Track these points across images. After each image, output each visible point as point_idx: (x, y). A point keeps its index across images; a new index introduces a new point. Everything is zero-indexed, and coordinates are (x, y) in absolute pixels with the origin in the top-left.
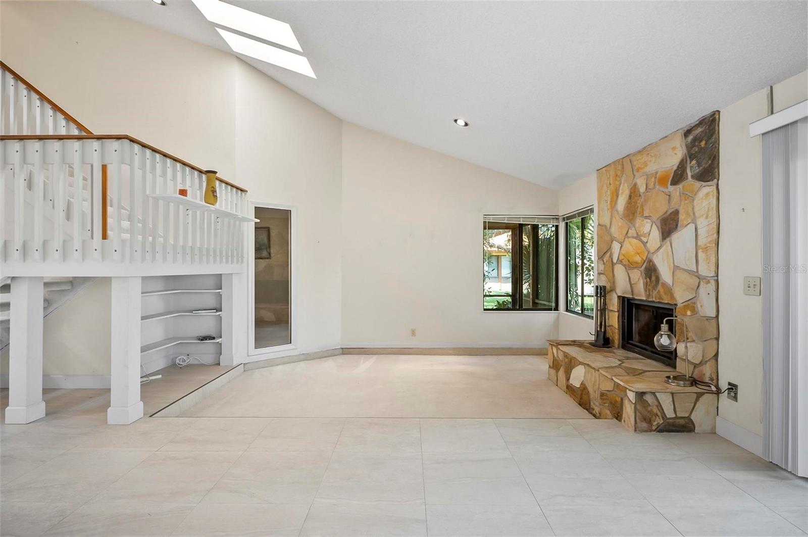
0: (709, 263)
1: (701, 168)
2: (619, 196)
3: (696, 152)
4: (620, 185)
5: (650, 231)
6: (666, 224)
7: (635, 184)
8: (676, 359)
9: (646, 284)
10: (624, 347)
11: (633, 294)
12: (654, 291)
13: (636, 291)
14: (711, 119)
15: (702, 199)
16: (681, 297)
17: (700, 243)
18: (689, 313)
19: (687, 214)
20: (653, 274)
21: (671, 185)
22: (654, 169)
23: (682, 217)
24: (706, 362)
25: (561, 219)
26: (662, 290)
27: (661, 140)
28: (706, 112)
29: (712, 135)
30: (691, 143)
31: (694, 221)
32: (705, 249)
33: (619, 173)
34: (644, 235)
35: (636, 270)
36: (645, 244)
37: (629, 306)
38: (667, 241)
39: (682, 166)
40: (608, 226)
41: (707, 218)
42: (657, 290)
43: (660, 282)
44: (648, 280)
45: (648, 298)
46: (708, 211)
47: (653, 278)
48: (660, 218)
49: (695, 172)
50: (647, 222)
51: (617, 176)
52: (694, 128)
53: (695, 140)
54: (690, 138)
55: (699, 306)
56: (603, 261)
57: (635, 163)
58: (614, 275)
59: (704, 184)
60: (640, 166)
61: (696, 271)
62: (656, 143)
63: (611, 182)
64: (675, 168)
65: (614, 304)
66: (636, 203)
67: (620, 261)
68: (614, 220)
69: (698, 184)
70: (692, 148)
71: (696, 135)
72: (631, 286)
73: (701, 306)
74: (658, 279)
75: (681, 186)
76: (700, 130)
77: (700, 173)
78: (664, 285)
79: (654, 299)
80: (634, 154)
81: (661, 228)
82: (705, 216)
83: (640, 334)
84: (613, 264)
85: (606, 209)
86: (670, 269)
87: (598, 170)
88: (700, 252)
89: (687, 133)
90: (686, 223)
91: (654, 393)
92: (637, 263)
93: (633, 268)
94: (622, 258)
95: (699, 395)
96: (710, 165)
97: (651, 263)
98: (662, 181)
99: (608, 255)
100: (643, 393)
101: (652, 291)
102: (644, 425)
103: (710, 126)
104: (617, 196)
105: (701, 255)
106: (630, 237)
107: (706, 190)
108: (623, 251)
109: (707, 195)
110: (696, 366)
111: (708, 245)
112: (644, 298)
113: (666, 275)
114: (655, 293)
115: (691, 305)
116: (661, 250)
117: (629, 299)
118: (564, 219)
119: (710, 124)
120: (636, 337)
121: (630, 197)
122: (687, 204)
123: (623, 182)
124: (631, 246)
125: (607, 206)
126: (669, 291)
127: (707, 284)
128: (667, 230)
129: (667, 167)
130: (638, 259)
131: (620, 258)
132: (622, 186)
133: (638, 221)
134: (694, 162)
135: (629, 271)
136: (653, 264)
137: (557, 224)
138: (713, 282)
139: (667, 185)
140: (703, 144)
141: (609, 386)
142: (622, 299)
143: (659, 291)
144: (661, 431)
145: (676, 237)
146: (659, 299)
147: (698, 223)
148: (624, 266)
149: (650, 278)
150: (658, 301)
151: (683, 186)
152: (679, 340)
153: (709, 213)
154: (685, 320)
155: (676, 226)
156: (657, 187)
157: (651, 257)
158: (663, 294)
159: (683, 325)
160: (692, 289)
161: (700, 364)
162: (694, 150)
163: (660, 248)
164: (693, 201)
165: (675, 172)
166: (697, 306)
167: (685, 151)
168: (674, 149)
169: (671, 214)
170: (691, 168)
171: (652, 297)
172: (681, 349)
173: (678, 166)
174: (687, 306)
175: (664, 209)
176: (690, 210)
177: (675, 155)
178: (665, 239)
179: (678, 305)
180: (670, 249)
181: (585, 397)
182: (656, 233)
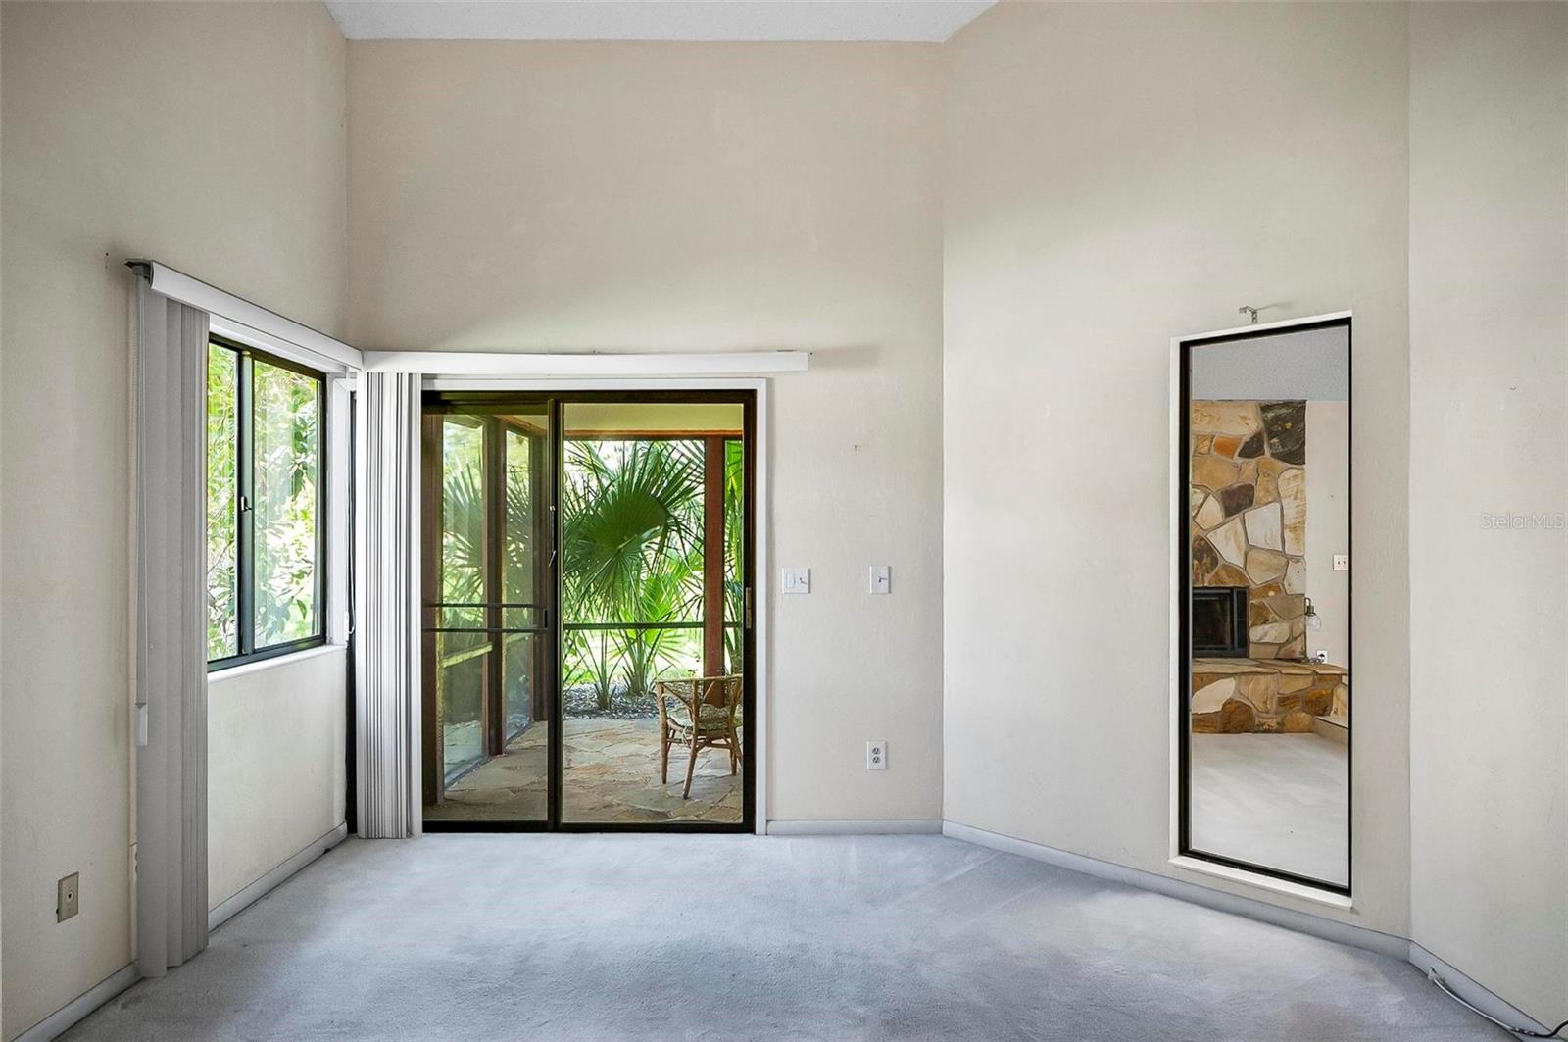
0: (1298, 543)
1: (1286, 449)
3: (1278, 431)
5: (1202, 504)
6: (1232, 499)
12: (1206, 575)
14: (1299, 405)
15: (1289, 479)
16: (1257, 578)
17: (1286, 522)
19: (1267, 491)
20: (1206, 555)
21: (1239, 455)
22: (1208, 431)
23: (1259, 494)
24: (1295, 639)
26: (1223, 574)
28: (1293, 397)
29: (1301, 421)
30: (1272, 420)
31: (1278, 499)
32: (1294, 529)
34: (1191, 508)
38: (1237, 518)
39: (1257, 438)
41: (1295, 499)
42: (1213, 573)
43: (1221, 563)
44: (1195, 562)
45: (1195, 584)
46: (1297, 493)
47: (1207, 560)
48: (1221, 491)
49: (1278, 451)
52: (1276, 406)
53: (1277, 418)
54: (1270, 414)
55: (1286, 585)
59: (1289, 465)
61: (1280, 549)
62: (1212, 402)
64: (1246, 439)
69: (1281, 464)
70: (1273, 425)
71: (1280, 414)
73: (1289, 585)
74: (1215, 561)
75: (1253, 462)
76: (1284, 411)
77: (1284, 453)
78: (1228, 567)
79: (1206, 585)
81: (1224, 502)
82: (1292, 497)
86: (1239, 548)
88: (1286, 530)
89: (1266, 408)
90: (1265, 500)
96: (1298, 449)
97: (1203, 542)
98: (1225, 448)
101: (1203, 576)
103: (1297, 412)
105: (1287, 534)
107: (1292, 472)
110: (1281, 645)
111: (1299, 525)
113: (1230, 552)
114: (1208, 577)
115: (1275, 586)
116: (1225, 527)
119: (1298, 409)
122: (1268, 481)
126: (1237, 574)
127: (1296, 563)
128: (1234, 505)
129: (1231, 435)
134: (1275, 440)
136: (1206, 543)
138: (1303, 561)
139: (1233, 454)
140: (1288, 426)
143: (1217, 573)
145: (1249, 514)
146: (1216, 583)
147: (1284, 502)
149: (1200, 560)
150: (1214, 585)
151: (1258, 463)
152: (1253, 626)
153: (1299, 494)
154: (1265, 601)
155: (1251, 503)
156: (1215, 453)
157: (1202, 534)
158: (1225, 577)
159: (1262, 607)
160: (1276, 569)
161: (1288, 641)
162: (1275, 429)
163: (1223, 524)
164: (1276, 480)
165: (1246, 443)
166: (1283, 585)
167: (1262, 425)
168: (1244, 418)
169: (1240, 488)
170: (1271, 446)
171: (1204, 582)
172: (1255, 634)
173: (1252, 439)
174: (1268, 587)
175: (1229, 480)
176: (1271, 487)
177: (1247, 427)
178: (1231, 515)
179: (1253, 586)
180: (1239, 526)
181: (1239, 718)
182: (1215, 507)
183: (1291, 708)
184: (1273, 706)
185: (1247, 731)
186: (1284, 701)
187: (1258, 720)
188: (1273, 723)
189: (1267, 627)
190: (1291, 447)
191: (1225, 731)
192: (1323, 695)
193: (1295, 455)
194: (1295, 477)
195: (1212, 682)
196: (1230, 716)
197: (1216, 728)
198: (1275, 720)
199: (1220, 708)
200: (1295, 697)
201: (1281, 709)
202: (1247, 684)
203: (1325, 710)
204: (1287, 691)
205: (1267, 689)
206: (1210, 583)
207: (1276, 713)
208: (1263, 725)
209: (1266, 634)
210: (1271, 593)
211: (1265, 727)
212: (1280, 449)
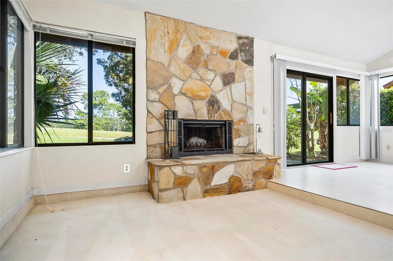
0: (251, 101)
1: (247, 58)
2: (180, 47)
3: (244, 50)
4: (181, 39)
5: (214, 80)
6: (226, 78)
7: (199, 46)
9: (209, 111)
11: (196, 117)
12: (215, 114)
13: (199, 114)
14: (252, 39)
15: (248, 72)
16: (236, 117)
17: (247, 91)
19: (240, 76)
20: (215, 104)
21: (229, 58)
22: (216, 44)
23: (237, 77)
24: (250, 144)
26: (222, 114)
27: (221, 31)
28: (251, 36)
30: (241, 44)
31: (244, 80)
32: (250, 95)
33: (181, 30)
34: (208, 80)
35: (199, 101)
36: (209, 86)
38: (228, 87)
39: (236, 51)
40: (166, 65)
42: (218, 113)
43: (222, 108)
44: (211, 107)
45: (210, 118)
47: (216, 107)
48: (222, 74)
49: (244, 59)
50: (211, 73)
51: (178, 31)
52: (243, 38)
53: (243, 44)
54: (241, 41)
56: (157, 91)
57: (198, 32)
58: (174, 103)
59: (248, 66)
60: (202, 36)
61: (245, 103)
62: (218, 30)
63: (170, 32)
64: (232, 51)
66: (199, 58)
67: (182, 94)
69: (245, 65)
70: (242, 47)
71: (244, 42)
72: (195, 112)
73: (248, 120)
74: (219, 107)
75: (234, 62)
76: (246, 41)
77: (246, 60)
78: (224, 111)
79: (215, 119)
80: (198, 26)
81: (223, 79)
82: (249, 80)
84: (175, 95)
85: (162, 50)
86: (229, 102)
88: (247, 95)
89: (239, 38)
90: (239, 80)
92: (201, 96)
93: (197, 100)
94: (185, 92)
96: (251, 59)
97: (214, 98)
98: (223, 53)
99: (167, 87)
101: (214, 115)
103: (251, 42)
104: (178, 46)
105: (248, 97)
106: (192, 79)
107: (249, 69)
108: (185, 87)
110: (245, 147)
111: (251, 93)
112: (208, 119)
113: (225, 104)
114: (216, 115)
115: (243, 120)
116: (223, 91)
121: (194, 52)
122: (240, 72)
123: (184, 38)
125: (164, 48)
126: (228, 114)
127: (251, 110)
128: (227, 81)
129: (225, 48)
130: (203, 94)
131: (183, 91)
132: (183, 40)
133: (201, 71)
134: (243, 54)
135: (193, 102)
136: (216, 98)
138: (253, 109)
139: (227, 57)
140: (247, 48)
143: (220, 114)
145: (233, 86)
146: (220, 118)
147: (246, 82)
148: (188, 97)
149: (213, 106)
150: (219, 119)
151: (236, 63)
152: (235, 138)
153: (251, 79)
154: (240, 127)
155: (234, 81)
156: (219, 56)
157: (214, 94)
158: (224, 116)
159: (238, 130)
160: (243, 112)
161: (248, 145)
162: (243, 48)
163: (222, 90)
164: (243, 71)
165: (232, 53)
166: (246, 120)
167: (238, 46)
168: (231, 41)
169: (229, 73)
170: (241, 56)
171: (214, 118)
172: (236, 142)
173: (234, 51)
174: (241, 120)
175: (225, 69)
176: (242, 75)
177: (232, 46)
178: (226, 86)
179: (235, 120)
180: (229, 92)
181: (236, 185)
182: (218, 82)
183: (258, 177)
184: (250, 177)
185: (239, 192)
186: (255, 174)
187: (244, 185)
188: (250, 186)
189: (240, 139)
190: (248, 58)
191: (230, 193)
192: (270, 169)
193: (250, 62)
194: (250, 71)
195: (224, 166)
196: (232, 184)
197: (225, 192)
198: (251, 184)
199: (227, 181)
200: (260, 171)
201: (254, 178)
202: (240, 166)
203: (271, 177)
204: (256, 169)
205: (248, 168)
206: (217, 118)
207: (252, 180)
208: (246, 187)
209: (239, 142)
210: (242, 123)
211: (248, 188)
212: (244, 58)
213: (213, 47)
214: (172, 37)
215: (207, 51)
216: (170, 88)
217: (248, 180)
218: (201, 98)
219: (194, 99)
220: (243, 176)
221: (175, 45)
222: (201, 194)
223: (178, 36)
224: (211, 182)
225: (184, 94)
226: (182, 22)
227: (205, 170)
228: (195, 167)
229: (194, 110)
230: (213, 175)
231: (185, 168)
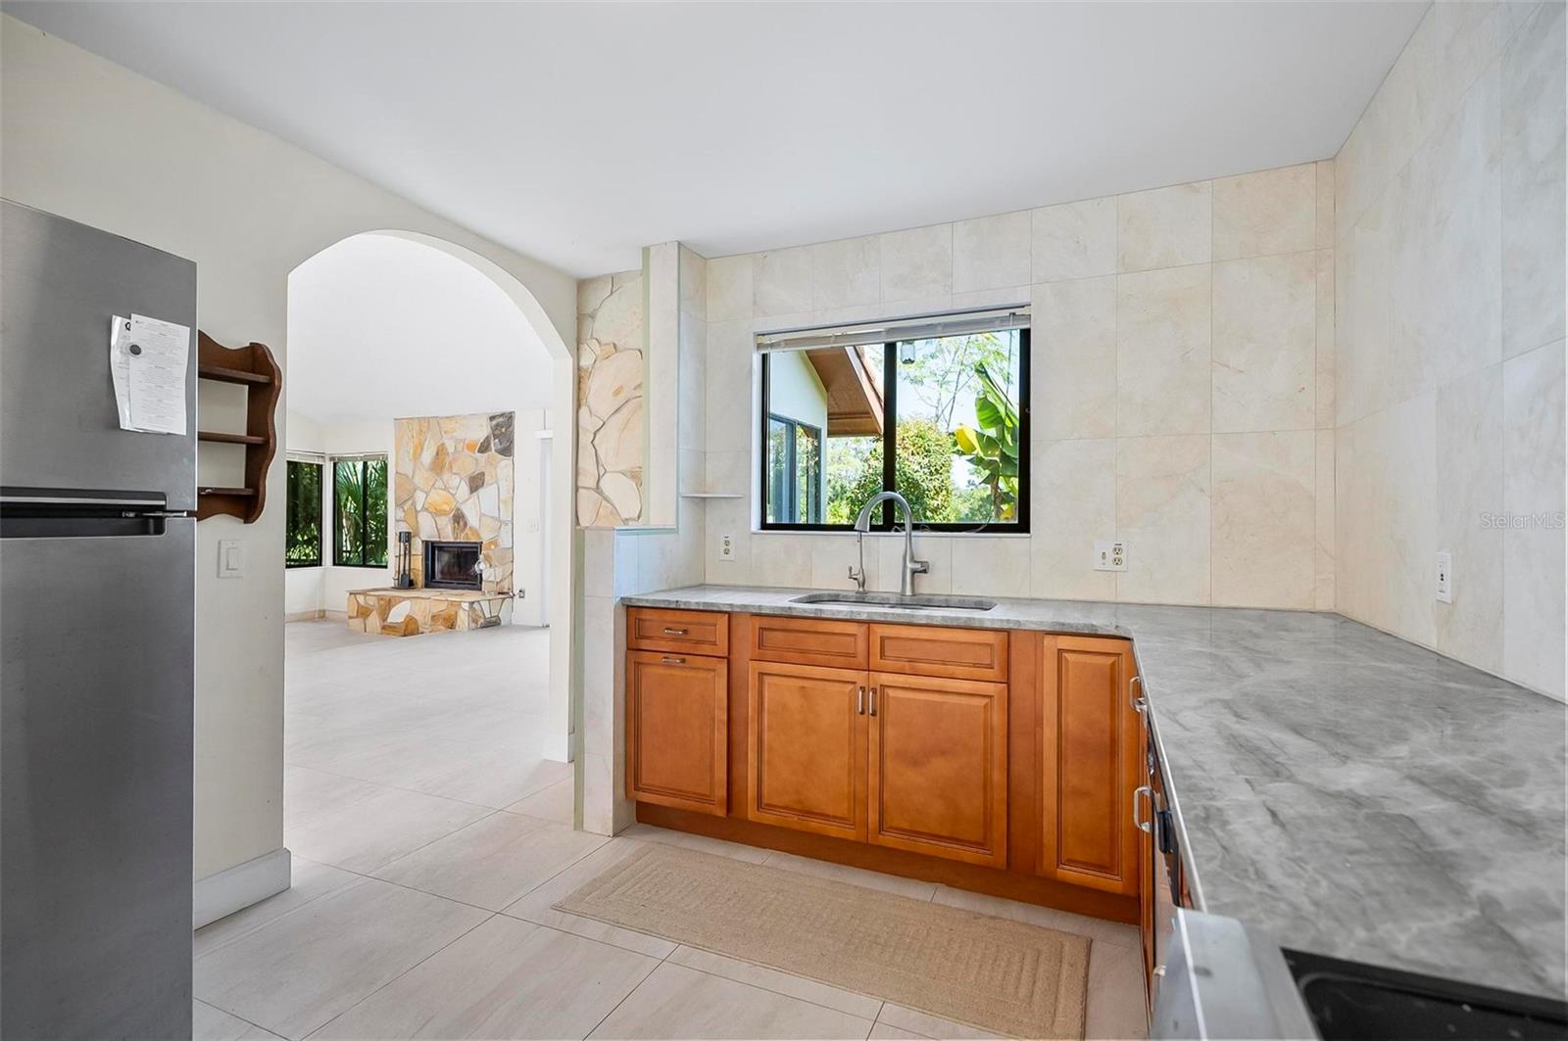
0: (507, 512)
1: (502, 446)
2: (425, 450)
3: (498, 434)
4: (425, 440)
5: (459, 486)
6: (473, 481)
7: (443, 444)
8: (481, 583)
9: (454, 529)
10: (427, 586)
11: (439, 538)
13: (443, 535)
14: (509, 415)
15: (503, 467)
16: (485, 537)
17: (500, 497)
18: (493, 547)
19: (492, 476)
20: (461, 520)
21: (479, 452)
22: (462, 436)
23: (487, 478)
24: (505, 578)
25: (327, 458)
26: (469, 533)
27: (469, 415)
28: (507, 410)
29: (509, 427)
30: (495, 426)
31: (497, 481)
32: (505, 502)
33: (424, 430)
34: (452, 488)
35: (443, 517)
36: (453, 495)
37: (432, 549)
38: (475, 495)
39: (487, 439)
40: (410, 476)
41: (505, 481)
43: (468, 525)
44: (456, 524)
45: (455, 540)
46: (507, 477)
47: (461, 524)
48: (468, 476)
49: (496, 448)
50: (455, 477)
51: (421, 431)
52: (495, 417)
53: (497, 425)
54: (494, 422)
55: (499, 541)
57: (443, 426)
58: (417, 522)
59: (503, 457)
60: (447, 429)
61: (497, 517)
62: (464, 416)
63: (414, 434)
64: (481, 440)
65: (418, 548)
66: (443, 460)
67: (425, 509)
68: (417, 472)
69: (500, 457)
70: (495, 429)
71: (499, 422)
73: (502, 541)
74: (466, 524)
75: (486, 455)
76: (501, 419)
77: (501, 449)
78: (471, 527)
79: (461, 540)
80: (442, 418)
81: (469, 484)
82: (503, 480)
83: (442, 573)
84: (417, 512)
85: (407, 460)
86: (476, 516)
87: (396, 419)
88: (501, 504)
89: (492, 418)
90: (490, 482)
91: (478, 602)
92: (445, 511)
93: (442, 515)
94: (428, 506)
95: (504, 599)
96: (508, 446)
97: (459, 511)
98: (470, 447)
99: (410, 502)
100: (473, 603)
101: (460, 534)
102: (473, 625)
103: (507, 420)
104: (422, 449)
105: (501, 506)
106: (436, 488)
107: (505, 461)
108: (429, 500)
109: (506, 466)
110: (497, 583)
111: (507, 499)
112: (452, 540)
113: (472, 519)
114: (463, 535)
115: (494, 542)
116: (470, 501)
117: (433, 543)
118: (332, 459)
119: (509, 418)
120: (438, 576)
121: (437, 454)
122: (491, 468)
123: (428, 438)
124: (438, 497)
125: (409, 456)
126: (476, 533)
127: (506, 526)
128: (475, 486)
129: (474, 438)
130: (446, 507)
131: (425, 506)
132: (427, 442)
133: (446, 476)
134: (496, 441)
135: (437, 519)
136: (461, 512)
137: (320, 463)
138: (510, 525)
139: (474, 451)
140: (503, 430)
141: (443, 606)
142: (426, 543)
143: (466, 533)
144: (482, 627)
145: (481, 491)
146: (466, 539)
147: (500, 483)
148: (431, 513)
149: (458, 523)
150: (465, 541)
151: (488, 457)
154: (490, 552)
155: (483, 484)
156: (466, 451)
157: (459, 506)
158: (471, 536)
159: (487, 556)
160: (495, 530)
161: (501, 581)
162: (497, 432)
163: (468, 500)
164: (495, 468)
165: (482, 443)
167: (490, 430)
168: (481, 426)
169: (478, 474)
170: (495, 444)
171: (460, 538)
173: (485, 440)
174: (491, 542)
175: (471, 470)
176: (494, 474)
177: (481, 431)
178: (473, 493)
179: (483, 542)
180: (477, 501)
181: (411, 627)
182: (464, 488)
184: (428, 620)
189: (491, 570)
190: (505, 444)
191: (405, 635)
192: (452, 615)
193: (507, 451)
195: (400, 602)
197: (401, 633)
199: (403, 620)
200: (439, 615)
201: (432, 623)
202: (416, 605)
203: (453, 625)
205: (426, 609)
206: (463, 539)
207: (430, 625)
208: (423, 632)
209: (491, 575)
212: (499, 447)
213: (457, 441)
214: (416, 441)
215: (451, 450)
216: (414, 504)
217: (425, 624)
218: (444, 513)
219: (437, 515)
220: (419, 618)
221: (419, 450)
222: (379, 630)
223: (422, 437)
224: (386, 619)
225: (427, 510)
226: (424, 418)
227: (382, 602)
228: (374, 598)
229: (438, 530)
230: (390, 611)
231: (368, 598)
